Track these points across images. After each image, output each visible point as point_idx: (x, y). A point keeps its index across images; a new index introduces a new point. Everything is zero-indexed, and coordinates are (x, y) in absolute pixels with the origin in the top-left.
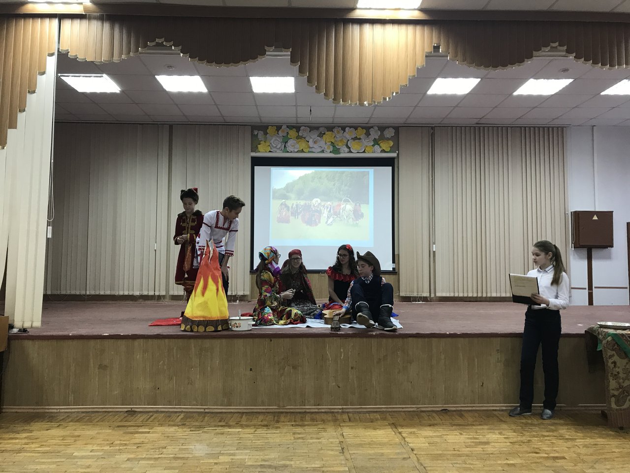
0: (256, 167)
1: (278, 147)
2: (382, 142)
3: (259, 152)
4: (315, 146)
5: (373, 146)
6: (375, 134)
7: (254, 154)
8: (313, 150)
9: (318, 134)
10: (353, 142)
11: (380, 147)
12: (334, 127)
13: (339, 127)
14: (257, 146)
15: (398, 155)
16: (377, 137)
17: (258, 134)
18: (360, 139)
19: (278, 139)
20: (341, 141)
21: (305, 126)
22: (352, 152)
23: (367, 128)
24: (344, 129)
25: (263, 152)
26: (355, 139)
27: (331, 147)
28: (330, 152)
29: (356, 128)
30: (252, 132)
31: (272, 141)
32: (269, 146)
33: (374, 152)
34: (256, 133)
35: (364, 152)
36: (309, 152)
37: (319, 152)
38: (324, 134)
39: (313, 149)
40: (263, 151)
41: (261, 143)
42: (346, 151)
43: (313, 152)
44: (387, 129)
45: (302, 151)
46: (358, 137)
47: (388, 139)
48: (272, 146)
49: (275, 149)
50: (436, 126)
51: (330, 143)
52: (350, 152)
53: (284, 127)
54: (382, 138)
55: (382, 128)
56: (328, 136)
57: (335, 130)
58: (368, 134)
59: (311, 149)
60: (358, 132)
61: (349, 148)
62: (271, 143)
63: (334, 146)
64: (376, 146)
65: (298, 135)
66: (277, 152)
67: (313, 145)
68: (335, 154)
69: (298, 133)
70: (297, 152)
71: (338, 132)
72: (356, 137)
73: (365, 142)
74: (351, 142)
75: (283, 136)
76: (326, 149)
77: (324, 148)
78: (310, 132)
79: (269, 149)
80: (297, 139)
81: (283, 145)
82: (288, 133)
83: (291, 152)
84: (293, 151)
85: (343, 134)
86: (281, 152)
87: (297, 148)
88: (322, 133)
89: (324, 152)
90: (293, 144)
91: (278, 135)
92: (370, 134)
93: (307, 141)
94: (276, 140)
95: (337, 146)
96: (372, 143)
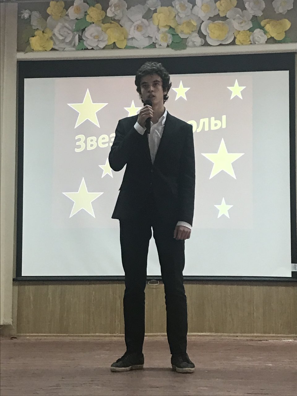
0: (26, 81)
1: (68, 40)
2: (268, 23)
3: (33, 50)
4: (138, 35)
5: (251, 30)
6: (254, 8)
7: (22, 56)
8: (135, 43)
9: (144, 12)
10: (211, 25)
11: (265, 32)
14: (28, 41)
16: (260, 14)
17: (30, 16)
18: (225, 18)
19: (66, 24)
20: (188, 23)
22: (210, 45)
25: (39, 51)
26: (216, 18)
27: (169, 35)
28: (168, 46)
30: (19, 13)
31: (56, 31)
32: (51, 38)
33: (253, 43)
34: (26, 16)
35: (233, 43)
36: (127, 47)
37: (148, 47)
38: (155, 11)
39: (134, 41)
40: (41, 49)
41: (36, 33)
42: (199, 44)
43: (138, 48)
45: (114, 46)
46: (222, 15)
47: (277, 17)
48: (58, 40)
49: (62, 46)
51: (166, 29)
52: (206, 44)
53: (78, 2)
54: (269, 14)
56: (163, 15)
57: (176, 4)
58: (241, 7)
59: (130, 41)
60: (221, 5)
61: (203, 36)
62: (54, 34)
63: (175, 35)
64: (257, 31)
65: (106, 16)
66: (65, 51)
67: (133, 33)
68: (176, 50)
69: (106, 13)
70: (104, 48)
71: (183, 7)
72: (218, 14)
73: (236, 25)
74: (207, 26)
75: (76, 19)
76: (159, 40)
77: (156, 39)
78: (128, 9)
79: (52, 46)
80: (103, 23)
81: (77, 37)
82: (86, 12)
83: (92, 49)
84: (97, 46)
85: (191, 10)
86: (73, 51)
87: (104, 41)
88: (153, 9)
89: (156, 47)
90: (96, 34)
91: (67, 17)
92: (245, 9)
93: (122, 26)
94: (63, 27)
95: (180, 35)
96: (249, 26)
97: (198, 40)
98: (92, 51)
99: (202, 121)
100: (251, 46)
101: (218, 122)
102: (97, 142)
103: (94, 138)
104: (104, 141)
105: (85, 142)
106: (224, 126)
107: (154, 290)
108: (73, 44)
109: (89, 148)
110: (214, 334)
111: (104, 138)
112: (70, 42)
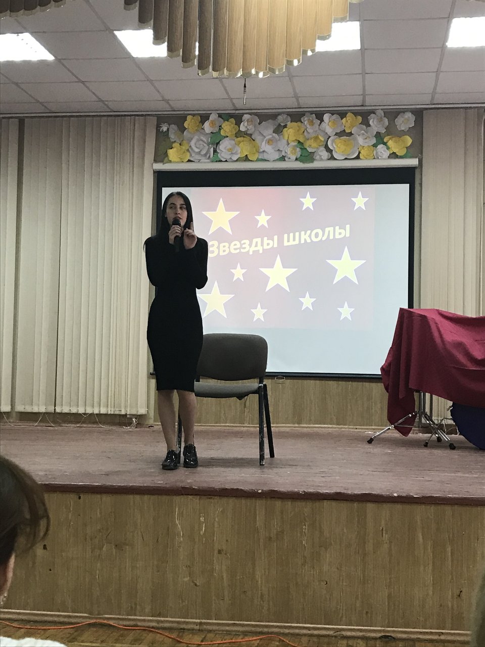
0: (164, 189)
1: (203, 152)
2: (390, 139)
3: (170, 162)
4: (268, 149)
5: (375, 146)
6: (376, 125)
7: (159, 166)
8: (266, 156)
9: (275, 127)
10: (338, 140)
11: (388, 148)
12: (303, 114)
13: (312, 112)
14: (166, 152)
15: (420, 162)
16: (383, 131)
17: (168, 129)
18: (350, 134)
19: (202, 138)
20: (316, 138)
21: (251, 114)
22: (336, 159)
23: (364, 115)
24: (320, 116)
25: (176, 162)
26: (342, 134)
27: (298, 149)
28: (296, 159)
29: (343, 115)
30: (158, 127)
31: (192, 143)
32: (188, 150)
33: (376, 158)
34: (165, 129)
35: (358, 158)
36: (258, 160)
37: (277, 160)
38: (285, 126)
39: (265, 154)
40: (177, 160)
42: (325, 158)
43: (266, 160)
44: (401, 114)
45: (246, 159)
46: (347, 131)
47: (402, 134)
48: (194, 151)
49: (198, 157)
51: (295, 144)
52: (332, 158)
53: (213, 117)
54: (391, 131)
55: (392, 114)
56: (291, 132)
57: (305, 120)
58: (365, 124)
59: (261, 154)
60: (347, 121)
61: (330, 151)
62: (191, 147)
63: (303, 149)
64: (380, 147)
65: (239, 130)
66: (201, 162)
67: (264, 146)
68: (303, 163)
69: (239, 127)
70: (237, 161)
71: (312, 123)
72: (344, 130)
73: (361, 140)
74: (333, 141)
75: (211, 133)
76: (289, 153)
77: (286, 152)
78: (259, 124)
79: (188, 158)
80: (237, 137)
81: (212, 150)
82: (220, 126)
83: (226, 161)
84: (231, 158)
85: (319, 126)
86: (208, 162)
87: (237, 154)
88: (282, 124)
89: (285, 160)
90: (230, 147)
91: (202, 131)
92: (369, 126)
93: (254, 140)
94: (199, 140)
95: (308, 149)
96: (374, 141)
97: (325, 155)
98: (226, 163)
99: (327, 230)
100: (374, 160)
101: (342, 231)
102: (229, 248)
103: (227, 244)
104: (236, 247)
105: (218, 248)
106: (348, 235)
107: (280, 385)
108: (208, 155)
109: (222, 253)
110: (334, 426)
111: (235, 245)
112: (205, 155)
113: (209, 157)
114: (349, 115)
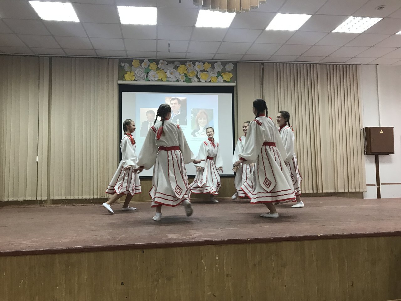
0: (123, 93)
1: (141, 76)
2: (224, 74)
3: (126, 80)
4: (172, 76)
5: (217, 77)
6: (218, 68)
7: (120, 82)
8: (170, 79)
9: (174, 67)
10: (202, 74)
11: (223, 78)
12: (186, 62)
13: (190, 61)
14: (124, 76)
15: (237, 84)
16: (220, 70)
18: (207, 71)
19: (141, 70)
20: (193, 72)
21: (163, 60)
23: (213, 64)
24: (194, 63)
25: (128, 80)
26: (203, 71)
27: (185, 77)
28: (184, 81)
29: (204, 63)
30: (120, 64)
31: (136, 72)
32: (134, 75)
33: (218, 82)
34: (123, 65)
35: (210, 82)
36: (167, 81)
37: (175, 81)
38: (179, 66)
41: (127, 73)
42: (196, 81)
43: (170, 81)
44: (228, 64)
45: (161, 80)
46: (205, 70)
47: (229, 72)
48: (137, 76)
49: (139, 79)
50: (265, 63)
51: (183, 74)
52: (200, 81)
53: (146, 61)
54: (224, 70)
55: (224, 63)
56: (182, 68)
57: (187, 64)
58: (213, 67)
59: (168, 78)
60: (205, 66)
61: (198, 78)
62: (135, 74)
63: (186, 77)
64: (220, 77)
65: (158, 67)
66: (140, 81)
67: (169, 75)
68: (187, 83)
69: (158, 66)
70: (157, 81)
71: (190, 66)
73: (211, 74)
74: (200, 74)
75: (145, 68)
76: (180, 78)
78: (167, 65)
79: (134, 78)
80: (157, 70)
81: (145, 75)
82: (149, 65)
83: (152, 81)
84: (154, 80)
85: (193, 67)
86: (144, 81)
87: (157, 78)
88: (177, 66)
89: (179, 82)
90: (154, 74)
91: (141, 67)
92: (215, 68)
93: (164, 72)
94: (139, 71)
95: (189, 77)
96: (217, 75)
97: (197, 80)
98: (152, 82)
108: (143, 78)
112: (142, 78)
113: (144, 78)
114: (206, 63)
